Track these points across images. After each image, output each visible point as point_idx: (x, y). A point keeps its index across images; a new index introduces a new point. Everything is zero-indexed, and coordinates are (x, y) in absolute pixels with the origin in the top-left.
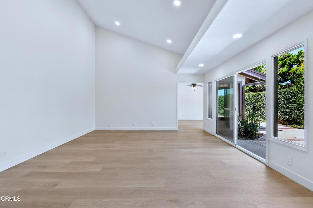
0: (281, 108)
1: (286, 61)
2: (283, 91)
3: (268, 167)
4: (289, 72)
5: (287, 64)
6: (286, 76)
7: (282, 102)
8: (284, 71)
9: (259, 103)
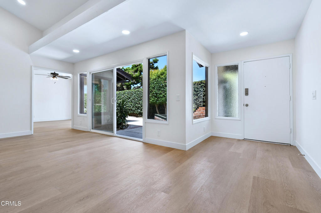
0: (136, 104)
1: (138, 68)
2: (137, 91)
3: (144, 143)
4: (140, 76)
5: (139, 70)
6: (138, 80)
7: (136, 99)
8: (137, 75)
9: (120, 100)
